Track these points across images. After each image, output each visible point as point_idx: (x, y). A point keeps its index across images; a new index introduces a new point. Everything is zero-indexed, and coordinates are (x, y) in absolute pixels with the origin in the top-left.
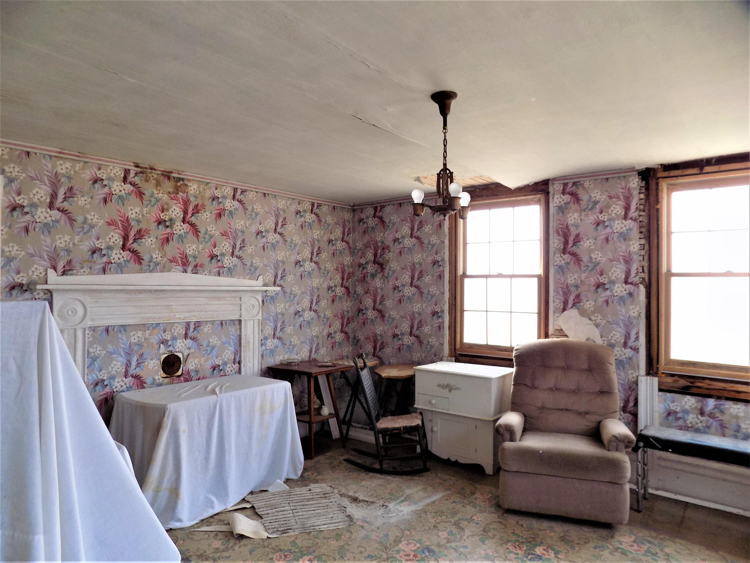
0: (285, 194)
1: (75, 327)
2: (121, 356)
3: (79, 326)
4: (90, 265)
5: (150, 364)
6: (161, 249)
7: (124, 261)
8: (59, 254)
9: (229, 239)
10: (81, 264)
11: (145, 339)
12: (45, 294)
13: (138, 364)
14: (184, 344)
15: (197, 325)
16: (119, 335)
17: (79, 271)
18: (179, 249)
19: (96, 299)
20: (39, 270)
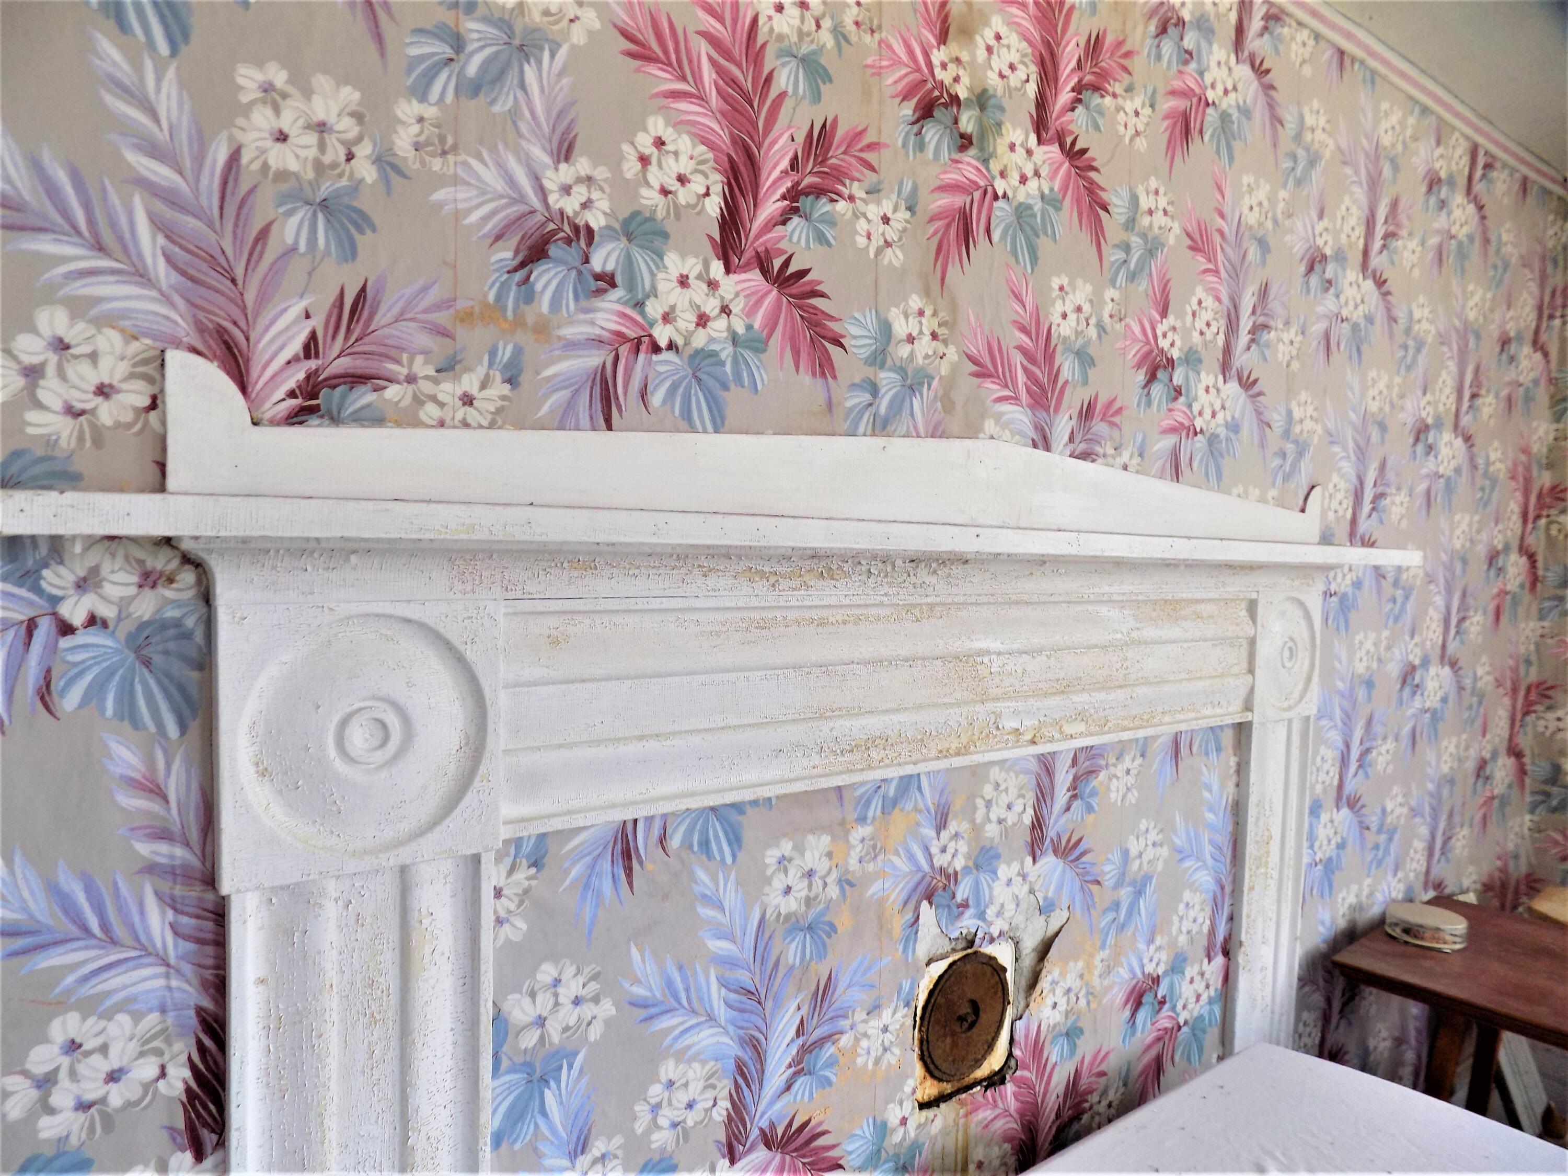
0: (1402, 75)
1: (404, 855)
2: (711, 1018)
3: (427, 845)
4: (506, 352)
5: (864, 1043)
6: (935, 286)
7: (734, 339)
8: (264, 234)
9: (1216, 272)
10: (443, 333)
11: (846, 882)
12: (149, 580)
13: (805, 1050)
14: (1026, 888)
15: (1084, 765)
16: (702, 875)
17: (426, 387)
18: (1018, 298)
19: (553, 621)
20: (93, 357)
